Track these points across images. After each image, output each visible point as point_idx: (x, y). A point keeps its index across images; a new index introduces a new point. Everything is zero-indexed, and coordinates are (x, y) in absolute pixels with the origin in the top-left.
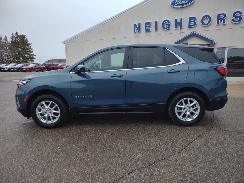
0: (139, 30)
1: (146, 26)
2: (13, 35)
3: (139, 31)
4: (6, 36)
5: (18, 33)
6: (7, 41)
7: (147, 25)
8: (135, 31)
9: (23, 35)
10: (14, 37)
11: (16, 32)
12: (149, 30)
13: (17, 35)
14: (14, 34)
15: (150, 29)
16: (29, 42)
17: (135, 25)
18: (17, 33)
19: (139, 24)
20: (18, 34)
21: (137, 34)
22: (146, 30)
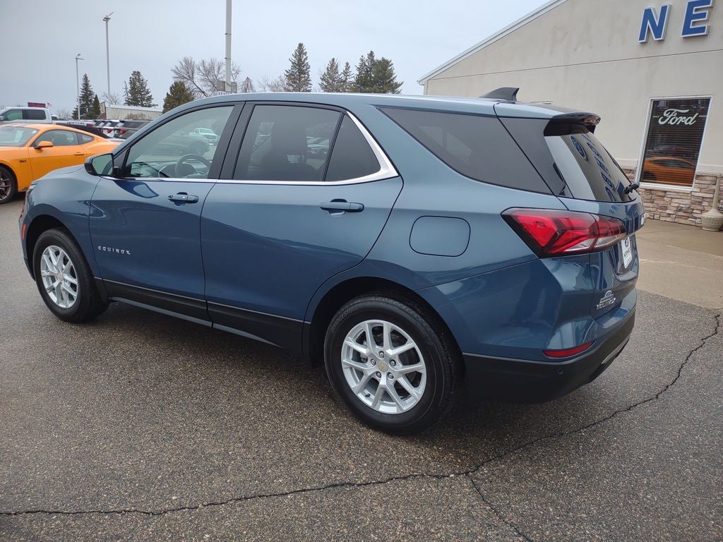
0: (658, 31)
1: (689, 16)
2: (362, 60)
3: (658, 34)
4: (347, 64)
5: (375, 54)
6: (348, 77)
7: (697, 10)
8: (642, 37)
9: (383, 59)
10: (366, 65)
11: (371, 52)
12: (702, 29)
13: (372, 60)
14: (366, 57)
15: (706, 25)
16: (397, 80)
17: (648, 14)
18: (371, 54)
19: (664, 9)
20: (373, 57)
21: (652, 49)
22: (687, 30)
